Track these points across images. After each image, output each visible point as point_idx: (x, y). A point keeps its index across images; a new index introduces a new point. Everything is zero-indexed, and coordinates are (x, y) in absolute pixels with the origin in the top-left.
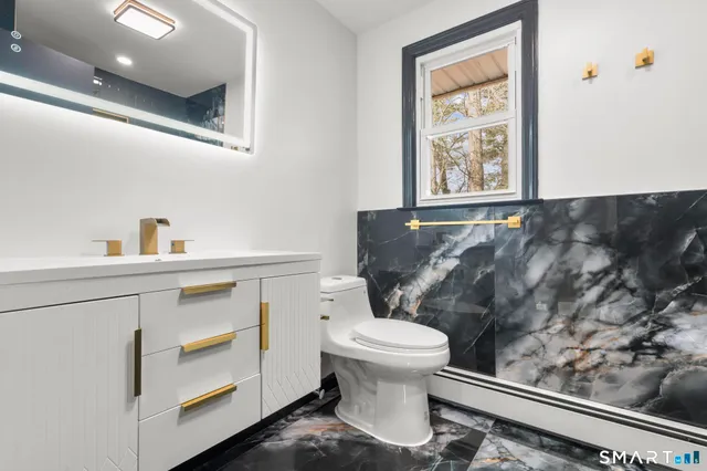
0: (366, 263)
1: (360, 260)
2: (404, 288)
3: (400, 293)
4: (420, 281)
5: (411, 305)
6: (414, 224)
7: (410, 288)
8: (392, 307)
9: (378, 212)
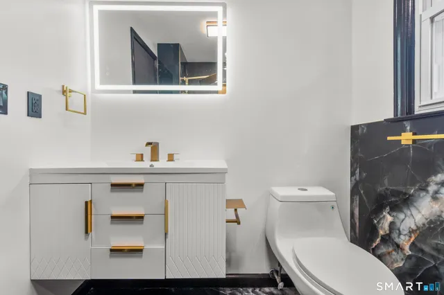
0: (358, 178)
1: (353, 174)
2: (395, 214)
3: (389, 219)
4: (414, 211)
5: (402, 237)
6: (407, 138)
7: (402, 216)
8: (381, 232)
9: (369, 125)
